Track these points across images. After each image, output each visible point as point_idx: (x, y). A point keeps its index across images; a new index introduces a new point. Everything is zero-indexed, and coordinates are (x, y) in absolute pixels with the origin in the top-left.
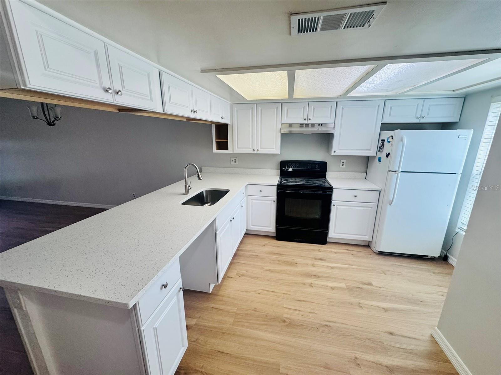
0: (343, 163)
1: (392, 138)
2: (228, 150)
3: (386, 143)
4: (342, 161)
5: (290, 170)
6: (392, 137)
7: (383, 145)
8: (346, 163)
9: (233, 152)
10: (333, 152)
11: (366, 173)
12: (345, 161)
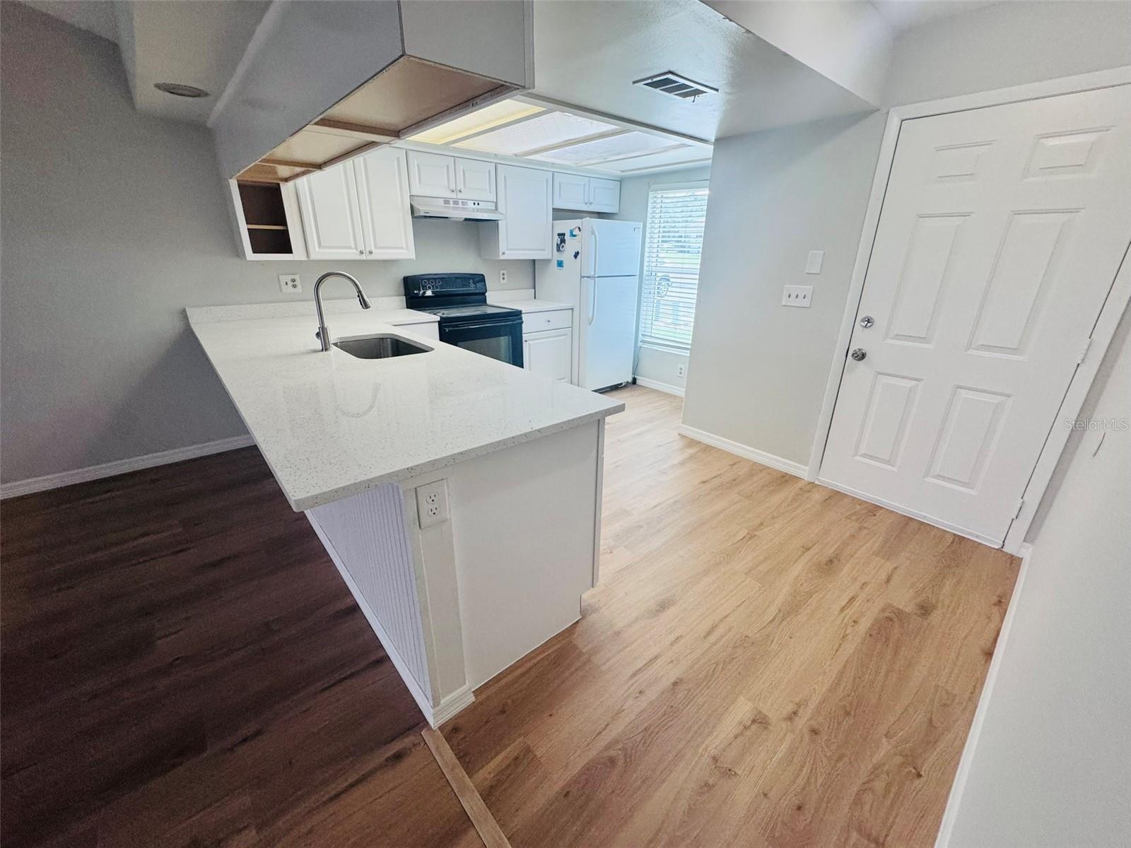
0: (503, 274)
1: (580, 230)
2: (292, 253)
3: (567, 237)
4: (502, 272)
5: (429, 293)
6: (579, 228)
7: (563, 241)
8: (507, 274)
9: (308, 256)
10: (501, 253)
11: (533, 290)
12: (505, 272)
